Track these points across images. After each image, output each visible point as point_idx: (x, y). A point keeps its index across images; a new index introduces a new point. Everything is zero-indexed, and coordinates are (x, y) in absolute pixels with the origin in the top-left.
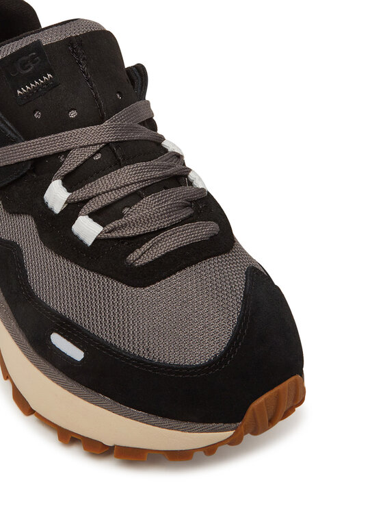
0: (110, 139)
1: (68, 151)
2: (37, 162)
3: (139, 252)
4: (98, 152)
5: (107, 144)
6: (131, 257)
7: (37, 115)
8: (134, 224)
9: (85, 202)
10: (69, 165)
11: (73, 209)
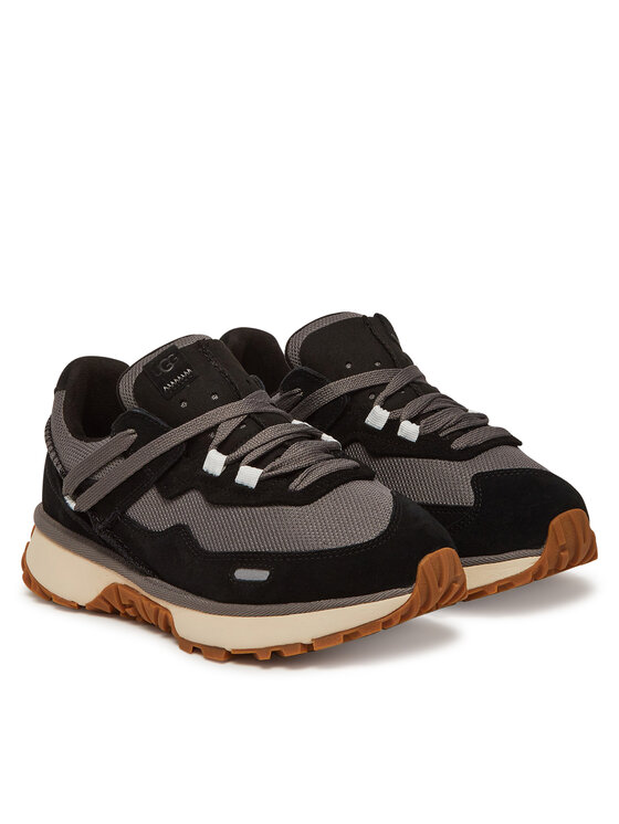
0: (251, 410)
1: (218, 425)
2: (190, 442)
3: (297, 481)
4: (242, 423)
5: (249, 415)
6: (292, 486)
7: (184, 405)
8: (288, 462)
9: (242, 458)
10: (220, 436)
11: (231, 467)
